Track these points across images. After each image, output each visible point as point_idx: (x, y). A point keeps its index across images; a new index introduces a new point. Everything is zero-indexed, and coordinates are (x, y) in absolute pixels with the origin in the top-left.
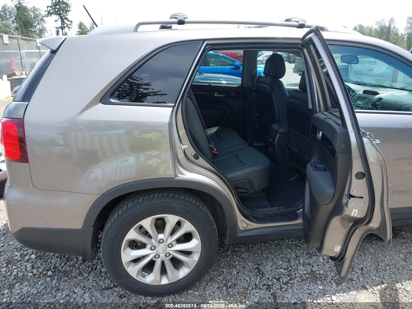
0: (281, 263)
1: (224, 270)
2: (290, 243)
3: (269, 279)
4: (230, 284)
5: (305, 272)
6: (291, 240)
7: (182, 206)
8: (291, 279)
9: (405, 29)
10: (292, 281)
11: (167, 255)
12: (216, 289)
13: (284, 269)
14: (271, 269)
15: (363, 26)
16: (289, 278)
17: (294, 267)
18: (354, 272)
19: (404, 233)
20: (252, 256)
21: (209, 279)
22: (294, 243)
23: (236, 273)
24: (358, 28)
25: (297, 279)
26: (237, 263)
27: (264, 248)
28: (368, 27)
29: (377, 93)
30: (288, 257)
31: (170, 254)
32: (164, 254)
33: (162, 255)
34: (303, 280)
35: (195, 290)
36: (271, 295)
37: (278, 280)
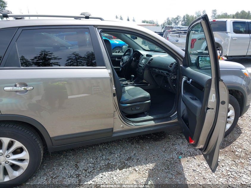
0: (91, 160)
1: (55, 167)
2: (102, 147)
3: (80, 170)
4: (55, 176)
5: (104, 164)
6: (103, 145)
7: (10, 132)
8: (94, 169)
9: (211, 17)
10: (94, 171)
11: (7, 162)
12: (45, 180)
13: (92, 164)
14: (84, 164)
15: (188, 15)
16: (92, 169)
17: (98, 162)
18: (132, 162)
19: (170, 135)
20: (75, 157)
21: (43, 174)
22: (104, 147)
23: (61, 169)
24: (186, 16)
25: (98, 169)
26: (64, 162)
27: (84, 152)
28: (191, 16)
29: (151, 56)
30: (97, 156)
31: (9, 162)
32: (4, 162)
33: (3, 163)
34: (101, 169)
35: (31, 182)
36: (78, 180)
37: (86, 170)
